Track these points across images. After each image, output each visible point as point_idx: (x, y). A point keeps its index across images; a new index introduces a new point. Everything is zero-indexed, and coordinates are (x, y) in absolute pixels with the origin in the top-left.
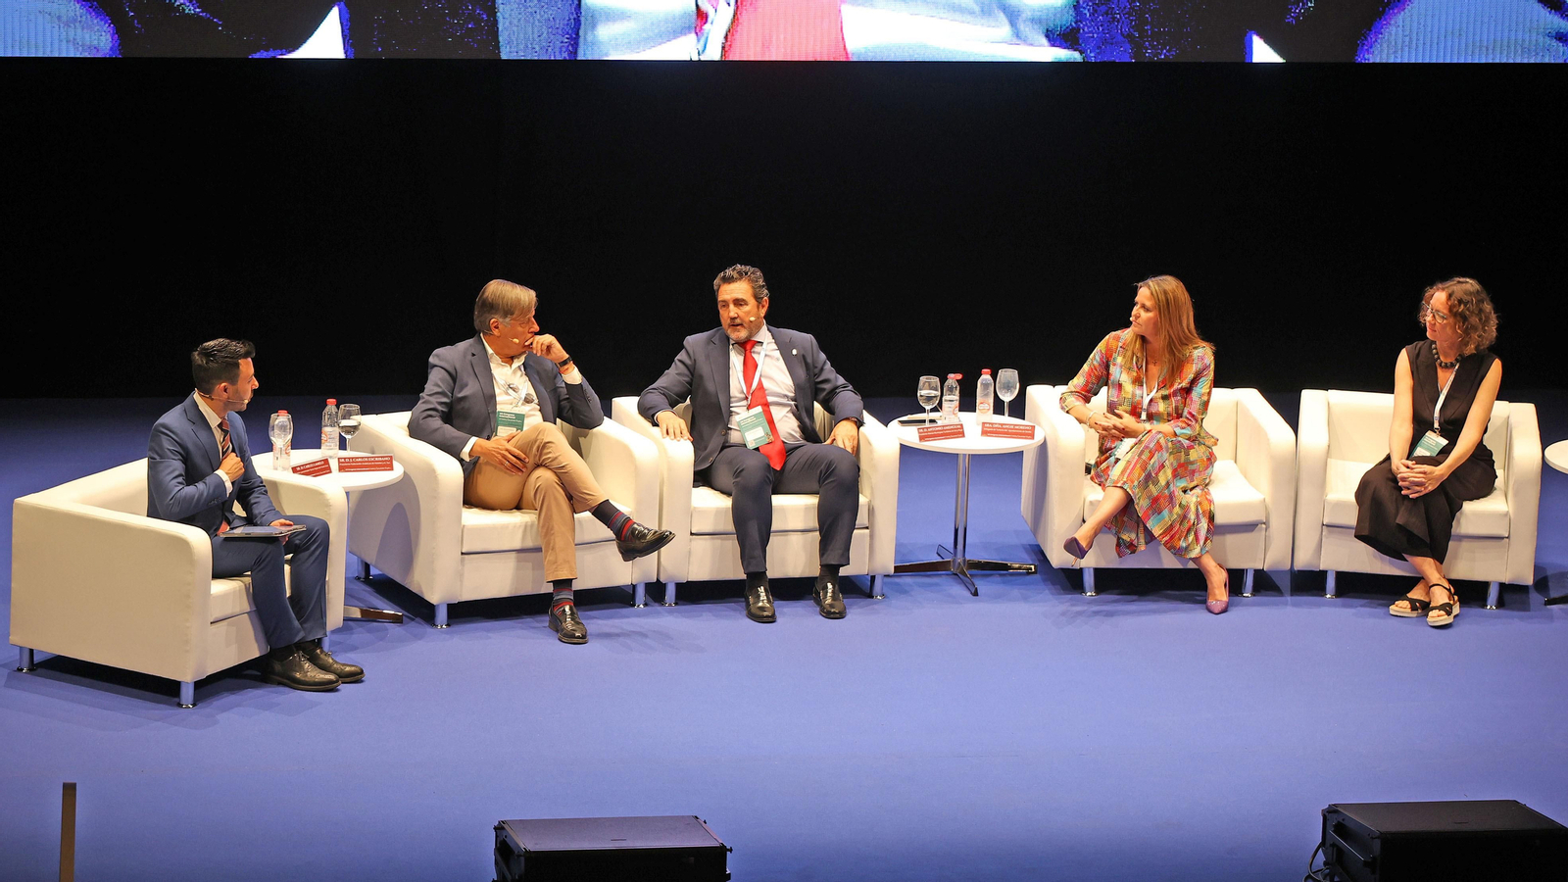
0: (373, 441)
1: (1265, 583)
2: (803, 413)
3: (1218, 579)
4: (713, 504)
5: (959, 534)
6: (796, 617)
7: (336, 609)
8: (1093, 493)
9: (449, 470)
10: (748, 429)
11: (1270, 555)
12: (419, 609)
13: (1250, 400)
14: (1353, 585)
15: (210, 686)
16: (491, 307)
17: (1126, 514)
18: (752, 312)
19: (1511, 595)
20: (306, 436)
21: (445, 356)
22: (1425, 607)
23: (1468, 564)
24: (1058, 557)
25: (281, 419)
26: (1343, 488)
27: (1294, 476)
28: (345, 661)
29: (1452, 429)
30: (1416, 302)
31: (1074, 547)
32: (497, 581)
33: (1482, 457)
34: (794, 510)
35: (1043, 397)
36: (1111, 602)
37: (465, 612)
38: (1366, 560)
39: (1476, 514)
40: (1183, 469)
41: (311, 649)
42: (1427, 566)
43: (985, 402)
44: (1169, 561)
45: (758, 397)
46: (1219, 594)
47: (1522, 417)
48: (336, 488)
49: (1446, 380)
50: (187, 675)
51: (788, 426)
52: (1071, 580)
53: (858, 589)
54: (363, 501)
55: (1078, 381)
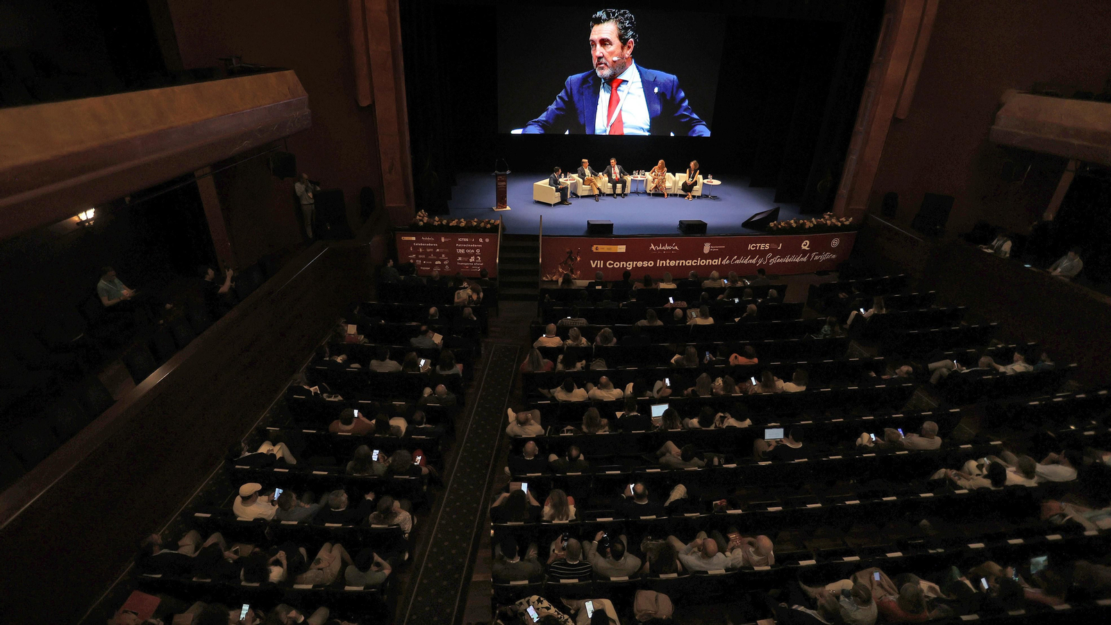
0: (573, 177)
1: (671, 195)
2: (620, 175)
3: (666, 194)
4: (610, 185)
5: (637, 189)
6: (619, 198)
7: (569, 196)
8: (652, 184)
9: (581, 180)
10: (614, 177)
11: (672, 192)
12: (577, 196)
13: (670, 174)
14: (681, 196)
15: (555, 205)
16: (583, 162)
17: (656, 187)
18: (614, 163)
19: (698, 197)
20: (566, 177)
21: (580, 168)
22: (689, 198)
23: (694, 193)
24: (648, 192)
25: (563, 174)
26: (680, 184)
27: (675, 183)
28: (570, 202)
29: (693, 178)
30: (689, 163)
31: (650, 191)
32: (586, 193)
33: (696, 181)
34: (619, 186)
35: (647, 173)
37: (582, 197)
38: (682, 193)
39: (695, 188)
40: (663, 182)
41: (566, 201)
42: (689, 193)
43: (640, 174)
44: (661, 192)
45: (615, 173)
46: (666, 196)
47: (701, 176)
48: (569, 182)
49: (693, 172)
50: (552, 203)
51: (619, 176)
52: (649, 194)
53: (626, 195)
54: (571, 183)
55: (651, 172)
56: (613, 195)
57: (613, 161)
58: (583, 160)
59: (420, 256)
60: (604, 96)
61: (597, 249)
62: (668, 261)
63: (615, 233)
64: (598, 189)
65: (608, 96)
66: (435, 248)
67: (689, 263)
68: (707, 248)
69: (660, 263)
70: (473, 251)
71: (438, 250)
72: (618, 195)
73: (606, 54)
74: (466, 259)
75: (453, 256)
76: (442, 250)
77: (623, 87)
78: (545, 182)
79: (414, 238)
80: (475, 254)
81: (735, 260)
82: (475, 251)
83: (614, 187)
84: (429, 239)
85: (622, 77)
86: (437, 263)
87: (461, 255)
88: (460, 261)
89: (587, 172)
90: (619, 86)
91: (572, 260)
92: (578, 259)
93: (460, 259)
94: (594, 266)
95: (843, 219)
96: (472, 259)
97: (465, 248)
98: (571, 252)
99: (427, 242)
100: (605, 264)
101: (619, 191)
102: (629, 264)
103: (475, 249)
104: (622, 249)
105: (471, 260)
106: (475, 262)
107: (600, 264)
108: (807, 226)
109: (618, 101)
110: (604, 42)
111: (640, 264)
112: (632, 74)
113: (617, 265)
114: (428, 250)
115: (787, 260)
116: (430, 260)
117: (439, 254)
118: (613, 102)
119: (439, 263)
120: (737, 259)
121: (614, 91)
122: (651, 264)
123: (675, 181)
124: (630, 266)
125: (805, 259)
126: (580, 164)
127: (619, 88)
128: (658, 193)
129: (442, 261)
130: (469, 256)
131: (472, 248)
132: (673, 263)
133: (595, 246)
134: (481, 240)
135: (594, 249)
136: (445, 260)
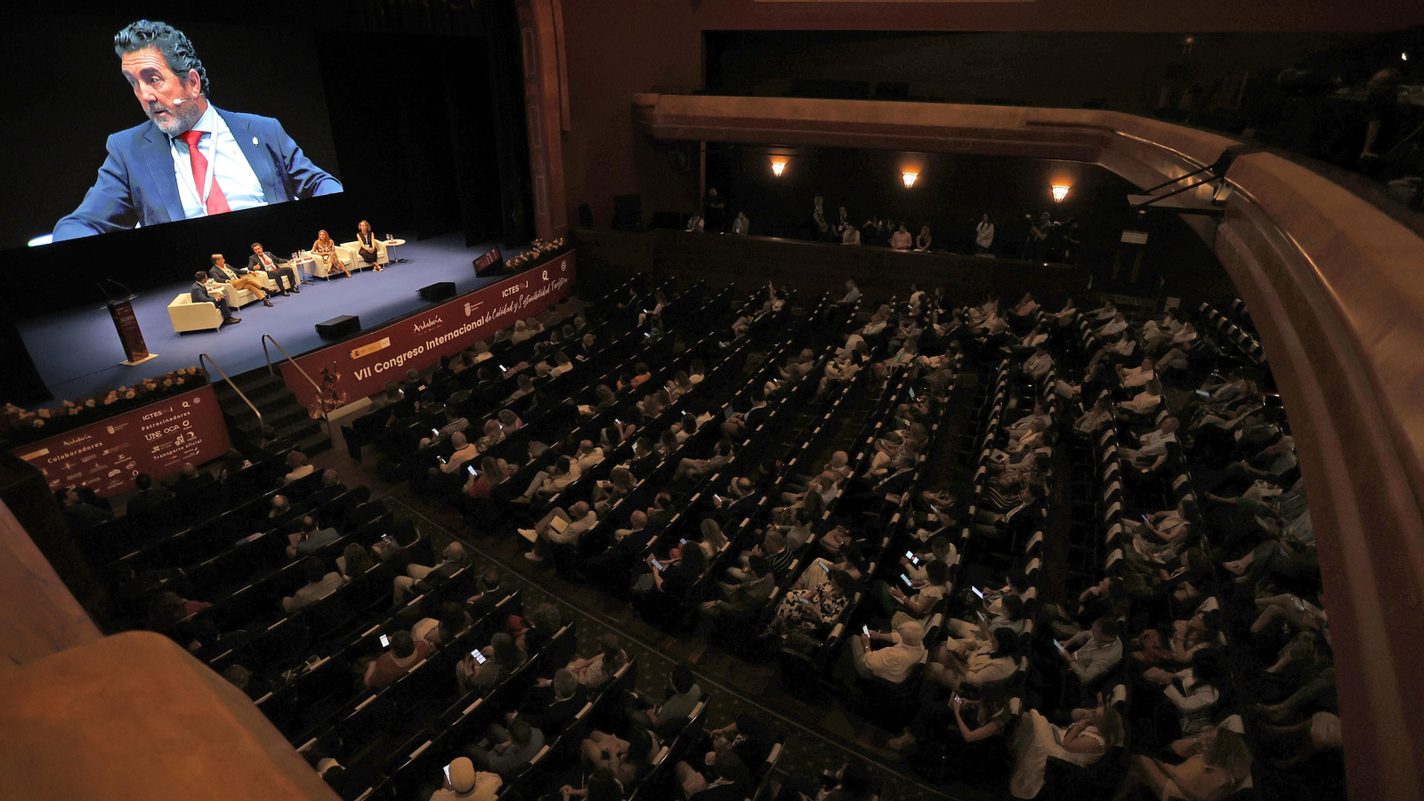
2: (277, 264)
3: (349, 272)
4: (271, 280)
5: (308, 276)
8: (324, 265)
16: (215, 259)
17: (331, 267)
18: (261, 250)
22: (376, 269)
26: (359, 255)
28: (236, 318)
29: (370, 244)
32: (245, 301)
33: (375, 246)
34: (284, 278)
35: (309, 253)
36: (333, 281)
39: (378, 255)
40: (336, 259)
41: (230, 318)
42: (374, 264)
43: (302, 256)
44: (339, 272)
45: (268, 263)
46: (349, 275)
47: (378, 240)
49: (366, 236)
50: (213, 327)
52: (325, 279)
55: (313, 249)
56: (282, 292)
57: (257, 248)
58: (214, 256)
59: (70, 478)
60: (181, 160)
61: (357, 355)
62: (436, 339)
63: (364, 327)
64: (263, 289)
65: (186, 157)
66: (99, 451)
67: (457, 333)
68: (468, 310)
69: (430, 345)
70: (176, 427)
71: (106, 452)
72: (288, 291)
73: (160, 96)
74: (168, 445)
75: (141, 450)
76: (116, 449)
77: (204, 142)
78: (182, 299)
79: (45, 451)
80: (182, 431)
81: (495, 314)
82: (182, 426)
83: (279, 282)
84: (79, 440)
85: (200, 127)
86: (111, 474)
87: (157, 442)
88: (157, 453)
89: (227, 270)
90: (198, 141)
91: (330, 380)
92: (339, 377)
93: (156, 449)
94: (360, 378)
95: (556, 241)
96: (180, 440)
97: (161, 428)
98: (326, 371)
99: (78, 446)
100: (372, 370)
101: (287, 285)
102: (400, 359)
103: (179, 422)
104: (385, 343)
105: (178, 443)
106: (187, 443)
107: (367, 372)
108: (535, 257)
109: (205, 164)
110: (149, 75)
111: (410, 355)
112: (211, 120)
113: (387, 365)
114: (85, 460)
115: (536, 297)
116: (95, 475)
117: (114, 456)
118: (199, 166)
119: (117, 471)
120: (497, 312)
121: (193, 150)
122: (420, 350)
123: (348, 252)
124: (399, 361)
125: (548, 291)
126: (211, 263)
127: (200, 144)
128: (337, 274)
129: (121, 466)
130: (173, 437)
131: (173, 423)
132: (442, 340)
133: (354, 351)
134: (186, 405)
135: (353, 355)
136: (127, 463)
